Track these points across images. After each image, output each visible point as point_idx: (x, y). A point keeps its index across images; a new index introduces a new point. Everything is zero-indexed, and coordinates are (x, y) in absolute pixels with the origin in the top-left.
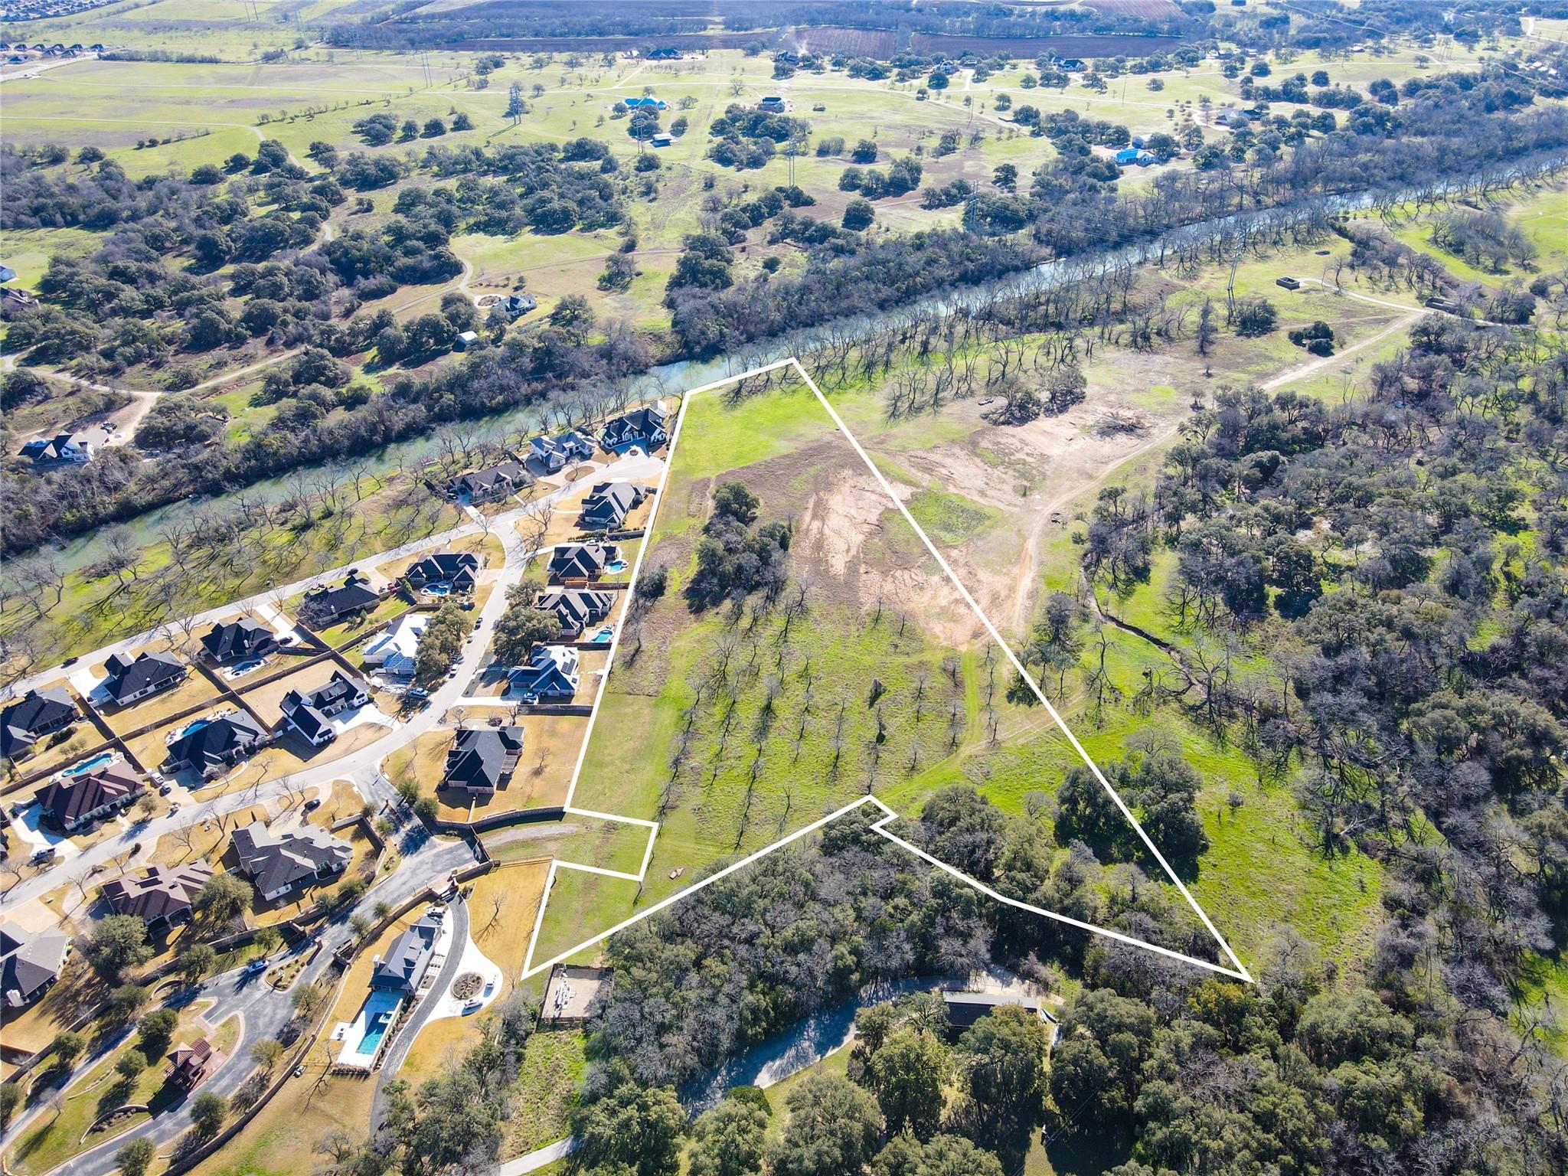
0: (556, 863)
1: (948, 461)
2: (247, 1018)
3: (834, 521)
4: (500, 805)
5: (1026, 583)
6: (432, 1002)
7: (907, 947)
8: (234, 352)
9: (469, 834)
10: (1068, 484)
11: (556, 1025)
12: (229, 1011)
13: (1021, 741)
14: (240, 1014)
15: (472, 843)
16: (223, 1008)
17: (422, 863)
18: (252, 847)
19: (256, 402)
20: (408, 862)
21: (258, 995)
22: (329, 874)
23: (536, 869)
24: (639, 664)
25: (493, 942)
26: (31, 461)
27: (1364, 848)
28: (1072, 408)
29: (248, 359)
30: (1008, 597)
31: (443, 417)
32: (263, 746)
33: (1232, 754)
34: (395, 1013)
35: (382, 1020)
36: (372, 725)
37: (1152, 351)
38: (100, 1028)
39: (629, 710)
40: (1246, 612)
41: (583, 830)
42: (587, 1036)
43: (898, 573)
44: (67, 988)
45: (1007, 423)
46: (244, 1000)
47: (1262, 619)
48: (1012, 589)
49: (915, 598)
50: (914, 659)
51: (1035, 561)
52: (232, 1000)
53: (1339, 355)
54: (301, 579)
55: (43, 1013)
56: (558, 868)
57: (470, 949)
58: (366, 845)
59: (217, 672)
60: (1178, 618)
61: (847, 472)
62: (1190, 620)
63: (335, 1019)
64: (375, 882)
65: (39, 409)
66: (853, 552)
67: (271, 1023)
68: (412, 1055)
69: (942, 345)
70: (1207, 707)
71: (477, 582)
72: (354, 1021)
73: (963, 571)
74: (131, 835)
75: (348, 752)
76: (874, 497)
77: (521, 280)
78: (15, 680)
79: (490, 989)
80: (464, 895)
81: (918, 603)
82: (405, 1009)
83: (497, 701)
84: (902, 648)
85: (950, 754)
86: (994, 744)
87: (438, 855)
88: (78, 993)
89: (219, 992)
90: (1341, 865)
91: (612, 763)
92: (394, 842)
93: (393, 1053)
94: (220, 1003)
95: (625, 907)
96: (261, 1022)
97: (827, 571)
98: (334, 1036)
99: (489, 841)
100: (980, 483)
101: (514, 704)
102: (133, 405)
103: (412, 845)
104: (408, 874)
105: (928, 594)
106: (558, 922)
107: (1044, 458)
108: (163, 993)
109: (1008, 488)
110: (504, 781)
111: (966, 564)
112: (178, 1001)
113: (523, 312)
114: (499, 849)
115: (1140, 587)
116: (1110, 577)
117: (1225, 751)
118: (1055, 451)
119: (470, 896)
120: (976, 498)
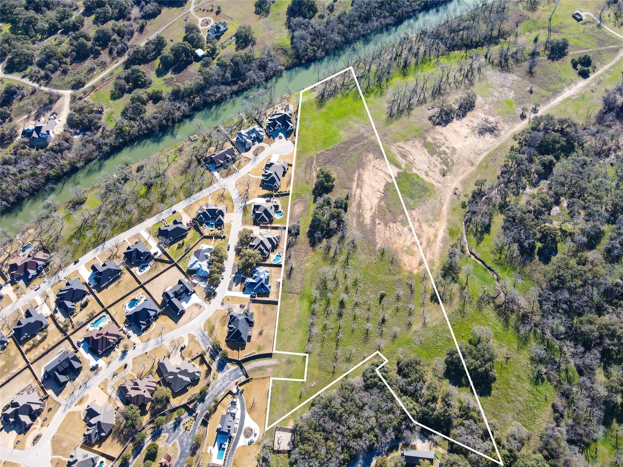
0: (272, 379)
1: (413, 151)
2: (180, 443)
3: (367, 190)
4: (249, 350)
5: (441, 234)
6: (238, 438)
7: (392, 434)
8: (96, 61)
9: (240, 363)
10: (462, 168)
11: (279, 452)
12: (173, 440)
13: (434, 323)
14: (176, 440)
15: (242, 367)
16: (171, 438)
17: (226, 376)
18: (167, 371)
19: (114, 97)
20: (220, 375)
21: (181, 433)
22: (195, 381)
23: (265, 380)
24: (293, 276)
25: (255, 414)
26: (28, 140)
27: (549, 380)
28: (469, 114)
29: (104, 65)
30: (434, 240)
31: (196, 109)
32: (159, 314)
33: (510, 331)
34: (227, 444)
35: (223, 446)
36: (197, 305)
37: (508, 71)
38: (134, 446)
39: (291, 302)
40: (525, 256)
41: (280, 363)
42: (289, 457)
43: (391, 225)
44: (119, 428)
45: (439, 124)
46: (177, 435)
47: (531, 260)
48: (436, 236)
49: (398, 241)
50: (396, 278)
51: (446, 220)
52: (173, 435)
53: (592, 76)
54: (154, 215)
55: (114, 438)
56: (273, 380)
57: (247, 416)
58: (205, 368)
59: (132, 270)
60: (499, 255)
61: (371, 156)
62: (503, 256)
63: (208, 445)
64: (211, 384)
65: (22, 104)
66: (373, 210)
67: (187, 445)
68: (235, 460)
69: (413, 61)
70: (504, 306)
71: (225, 222)
72: (214, 446)
73: (417, 224)
74: (122, 357)
75: (191, 319)
76: (382, 174)
77: (219, 8)
78: (58, 271)
79: (255, 435)
80: (242, 392)
81: (400, 243)
82: (229, 442)
83: (241, 294)
84: (392, 271)
85: (408, 329)
86: (425, 324)
87: (230, 373)
88: (122, 431)
89: (168, 431)
90: (540, 388)
91: (287, 330)
92: (214, 366)
93: (229, 459)
94: (169, 436)
95: (297, 400)
96: (184, 444)
97: (363, 221)
98: (209, 452)
99: (248, 367)
100: (425, 167)
101: (248, 296)
102: (61, 99)
103: (221, 368)
104: (221, 382)
105: (403, 239)
106: (275, 405)
107: (454, 150)
108: (150, 431)
109: (437, 170)
110: (249, 338)
111: (418, 221)
112: (156, 434)
113: (223, 33)
114: (251, 371)
115: (486, 236)
116: (474, 229)
117: (508, 330)
118: (458, 144)
119: (244, 392)
120: (424, 176)
